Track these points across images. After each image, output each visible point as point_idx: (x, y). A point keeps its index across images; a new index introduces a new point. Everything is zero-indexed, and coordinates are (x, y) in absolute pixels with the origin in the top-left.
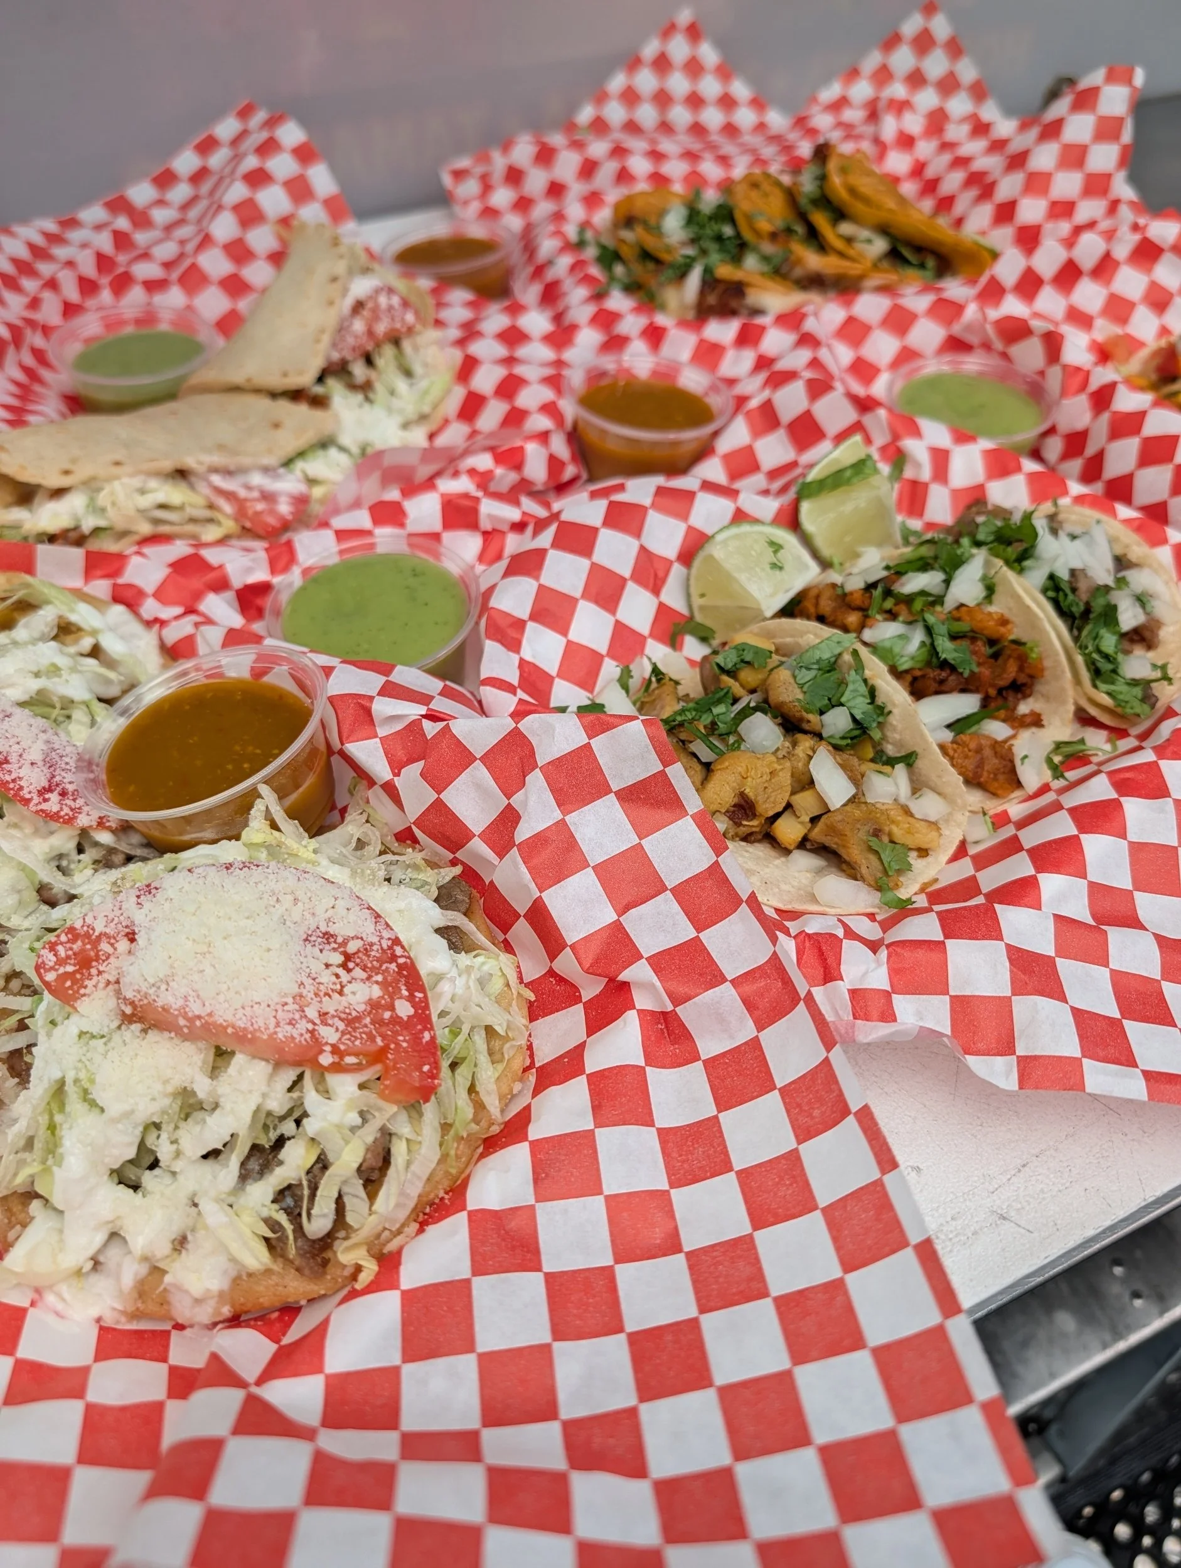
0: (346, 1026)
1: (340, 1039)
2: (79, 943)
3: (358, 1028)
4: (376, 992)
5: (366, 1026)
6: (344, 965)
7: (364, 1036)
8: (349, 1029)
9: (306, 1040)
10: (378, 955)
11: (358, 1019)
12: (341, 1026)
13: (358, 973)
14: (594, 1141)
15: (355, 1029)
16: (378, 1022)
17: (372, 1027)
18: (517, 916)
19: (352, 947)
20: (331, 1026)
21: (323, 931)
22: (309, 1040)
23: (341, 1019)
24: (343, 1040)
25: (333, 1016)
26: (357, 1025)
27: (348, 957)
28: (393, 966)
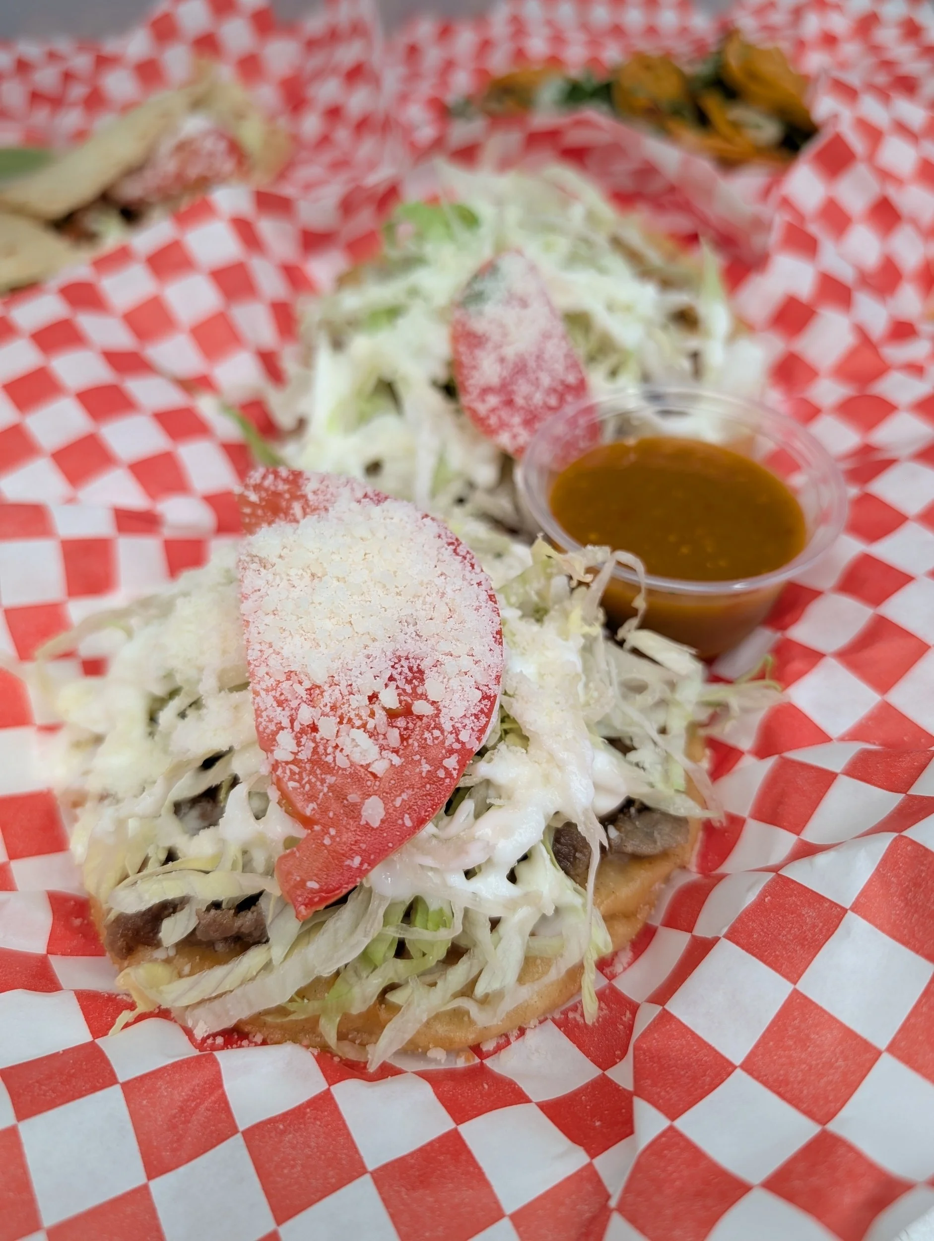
0: (309, 760)
1: (287, 763)
2: (286, 487)
3: (316, 776)
4: (380, 768)
5: (323, 781)
6: (392, 715)
7: (307, 787)
8: (308, 766)
9: (267, 727)
10: (429, 742)
11: (329, 769)
12: (305, 755)
13: (394, 736)
14: (351, 1179)
15: (312, 772)
16: (339, 794)
17: (326, 790)
18: (690, 929)
19: (420, 707)
20: (299, 744)
21: (422, 667)
22: (268, 731)
23: (315, 751)
24: (287, 767)
25: (314, 740)
26: (318, 772)
27: (407, 711)
28: (426, 768)
